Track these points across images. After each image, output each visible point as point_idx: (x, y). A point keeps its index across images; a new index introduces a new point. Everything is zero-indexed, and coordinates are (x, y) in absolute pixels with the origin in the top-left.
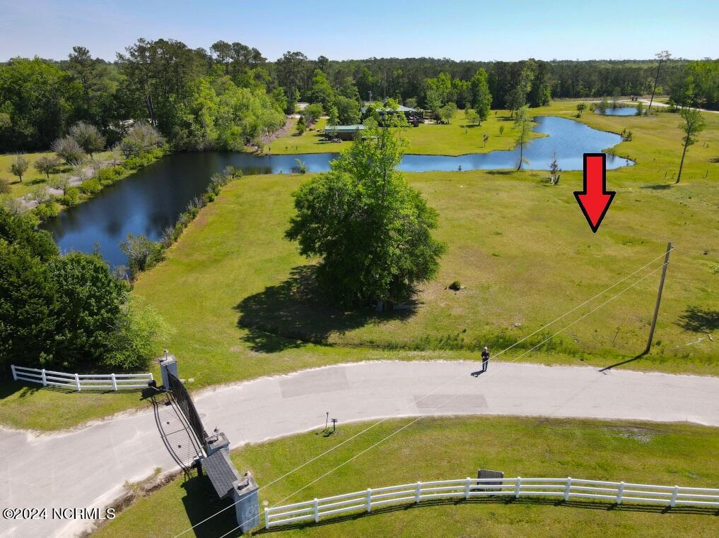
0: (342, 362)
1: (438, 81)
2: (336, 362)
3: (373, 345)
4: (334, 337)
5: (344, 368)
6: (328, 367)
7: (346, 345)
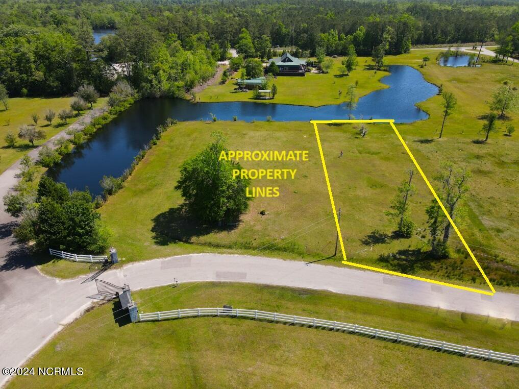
0: (191, 253)
2: (190, 253)
3: (210, 245)
4: (194, 239)
5: (192, 256)
6: (185, 255)
7: (198, 244)
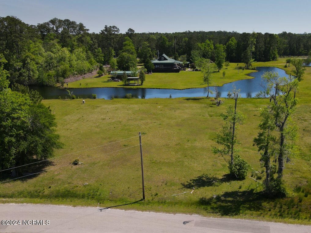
1: (205, 45)
